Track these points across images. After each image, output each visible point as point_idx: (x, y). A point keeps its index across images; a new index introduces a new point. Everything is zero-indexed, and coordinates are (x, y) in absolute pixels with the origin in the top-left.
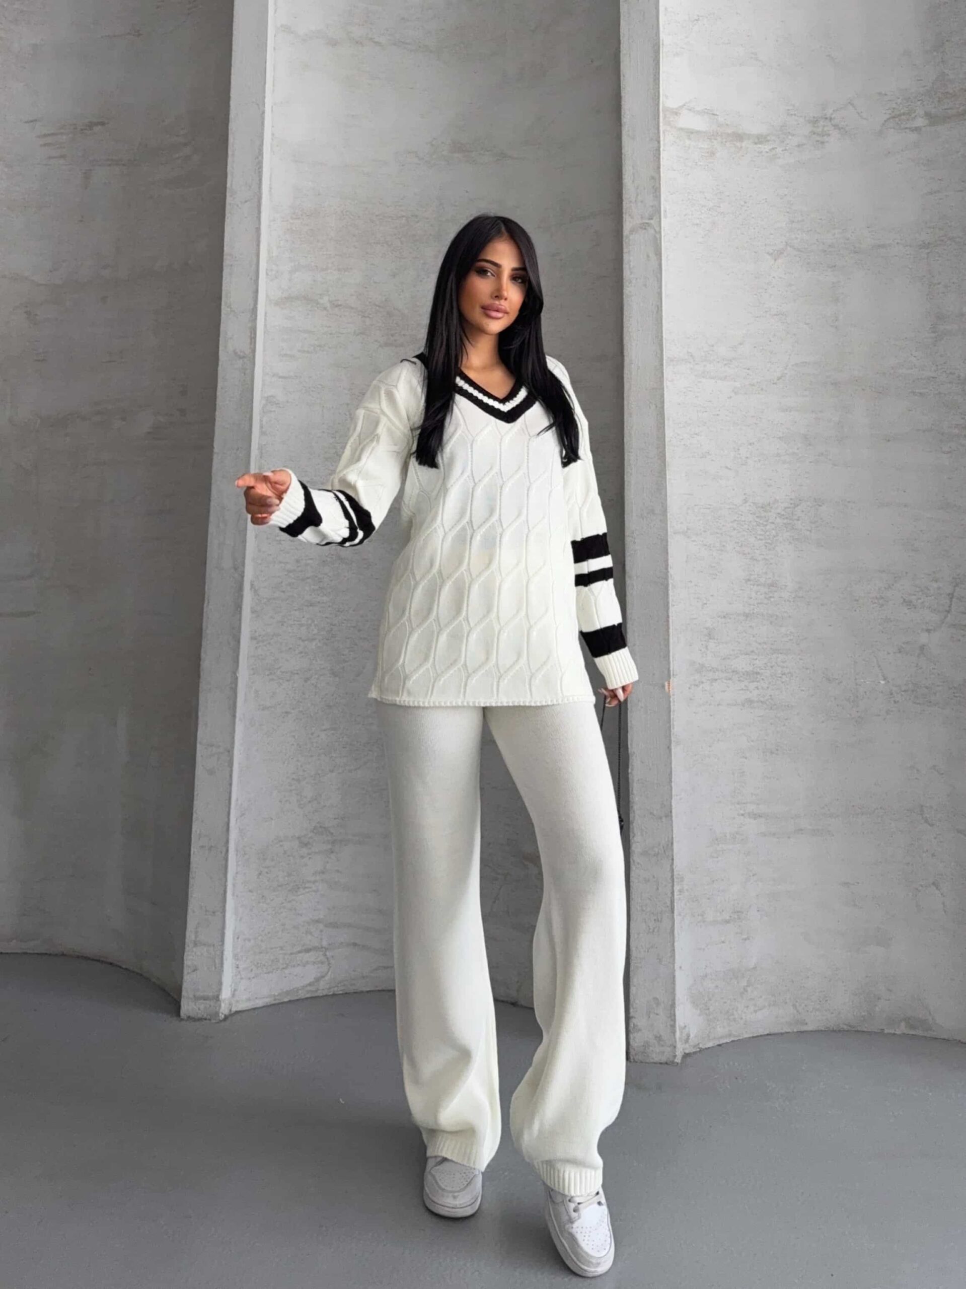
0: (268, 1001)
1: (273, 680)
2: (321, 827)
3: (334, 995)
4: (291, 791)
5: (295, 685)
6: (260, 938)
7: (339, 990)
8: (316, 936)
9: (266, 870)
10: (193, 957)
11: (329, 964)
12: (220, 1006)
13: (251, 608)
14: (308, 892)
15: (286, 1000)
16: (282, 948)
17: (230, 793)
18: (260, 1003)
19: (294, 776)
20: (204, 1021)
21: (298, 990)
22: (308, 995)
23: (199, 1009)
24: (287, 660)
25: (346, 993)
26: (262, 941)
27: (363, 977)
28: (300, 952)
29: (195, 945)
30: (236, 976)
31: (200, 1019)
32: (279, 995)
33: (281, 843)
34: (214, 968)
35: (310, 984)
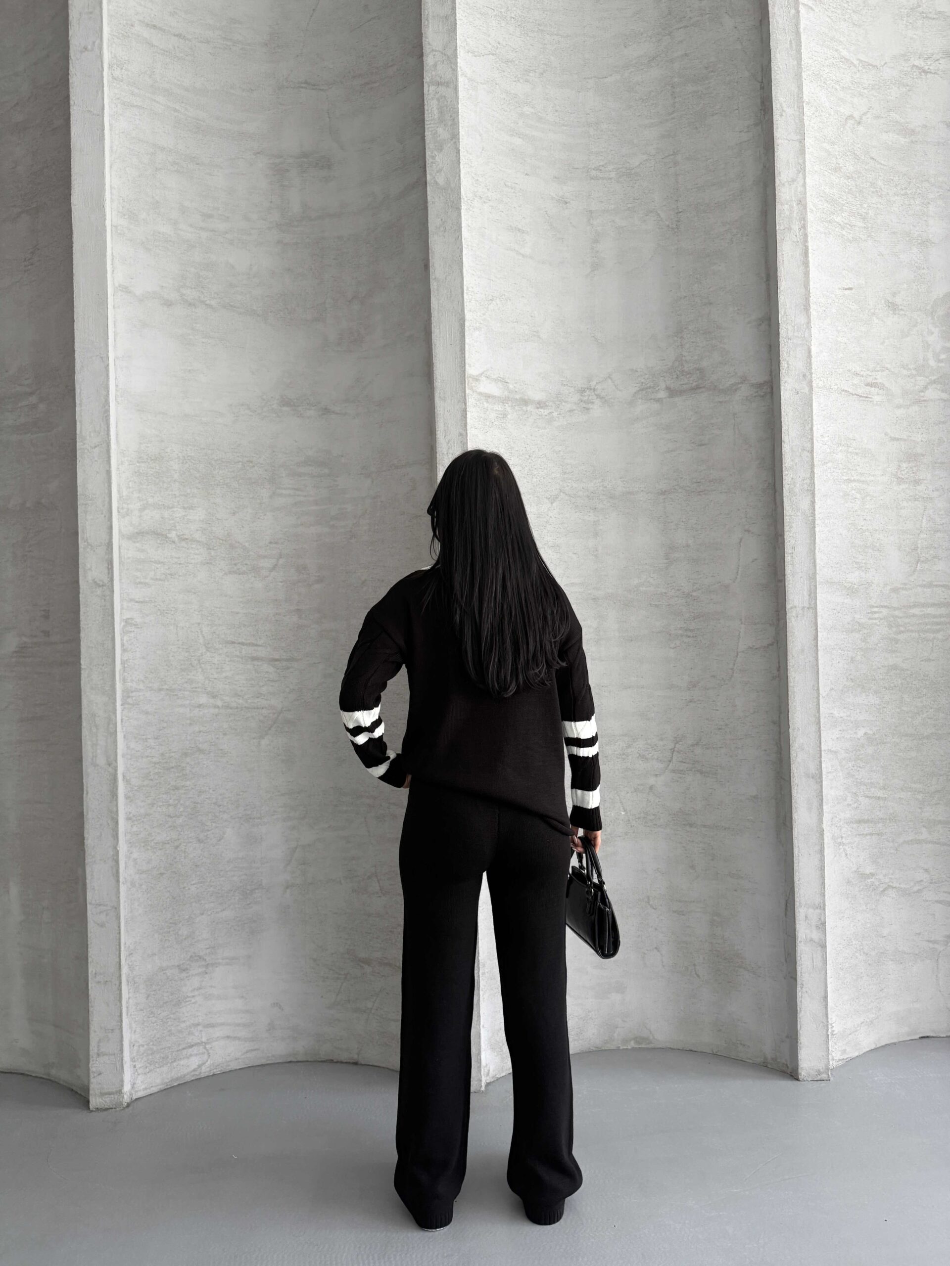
0: (162, 1087)
1: (148, 849)
2: (196, 956)
3: (214, 1075)
4: (169, 932)
5: (167, 852)
6: (151, 1043)
7: (217, 1071)
8: (197, 1035)
9: (153, 993)
10: (96, 1065)
11: (209, 1053)
12: (123, 1097)
13: (125, 795)
14: (189, 1004)
15: (175, 1084)
16: (169, 1048)
17: (120, 939)
18: (155, 1090)
19: (171, 921)
20: (111, 1110)
21: (185, 1076)
22: (193, 1079)
23: (106, 1102)
24: (159, 833)
25: (224, 1073)
26: (153, 1045)
27: (236, 1059)
28: (184, 1049)
29: (98, 1055)
30: (134, 1073)
31: (106, 1109)
32: (171, 1081)
33: (164, 972)
34: (115, 1071)
35: (194, 1070)
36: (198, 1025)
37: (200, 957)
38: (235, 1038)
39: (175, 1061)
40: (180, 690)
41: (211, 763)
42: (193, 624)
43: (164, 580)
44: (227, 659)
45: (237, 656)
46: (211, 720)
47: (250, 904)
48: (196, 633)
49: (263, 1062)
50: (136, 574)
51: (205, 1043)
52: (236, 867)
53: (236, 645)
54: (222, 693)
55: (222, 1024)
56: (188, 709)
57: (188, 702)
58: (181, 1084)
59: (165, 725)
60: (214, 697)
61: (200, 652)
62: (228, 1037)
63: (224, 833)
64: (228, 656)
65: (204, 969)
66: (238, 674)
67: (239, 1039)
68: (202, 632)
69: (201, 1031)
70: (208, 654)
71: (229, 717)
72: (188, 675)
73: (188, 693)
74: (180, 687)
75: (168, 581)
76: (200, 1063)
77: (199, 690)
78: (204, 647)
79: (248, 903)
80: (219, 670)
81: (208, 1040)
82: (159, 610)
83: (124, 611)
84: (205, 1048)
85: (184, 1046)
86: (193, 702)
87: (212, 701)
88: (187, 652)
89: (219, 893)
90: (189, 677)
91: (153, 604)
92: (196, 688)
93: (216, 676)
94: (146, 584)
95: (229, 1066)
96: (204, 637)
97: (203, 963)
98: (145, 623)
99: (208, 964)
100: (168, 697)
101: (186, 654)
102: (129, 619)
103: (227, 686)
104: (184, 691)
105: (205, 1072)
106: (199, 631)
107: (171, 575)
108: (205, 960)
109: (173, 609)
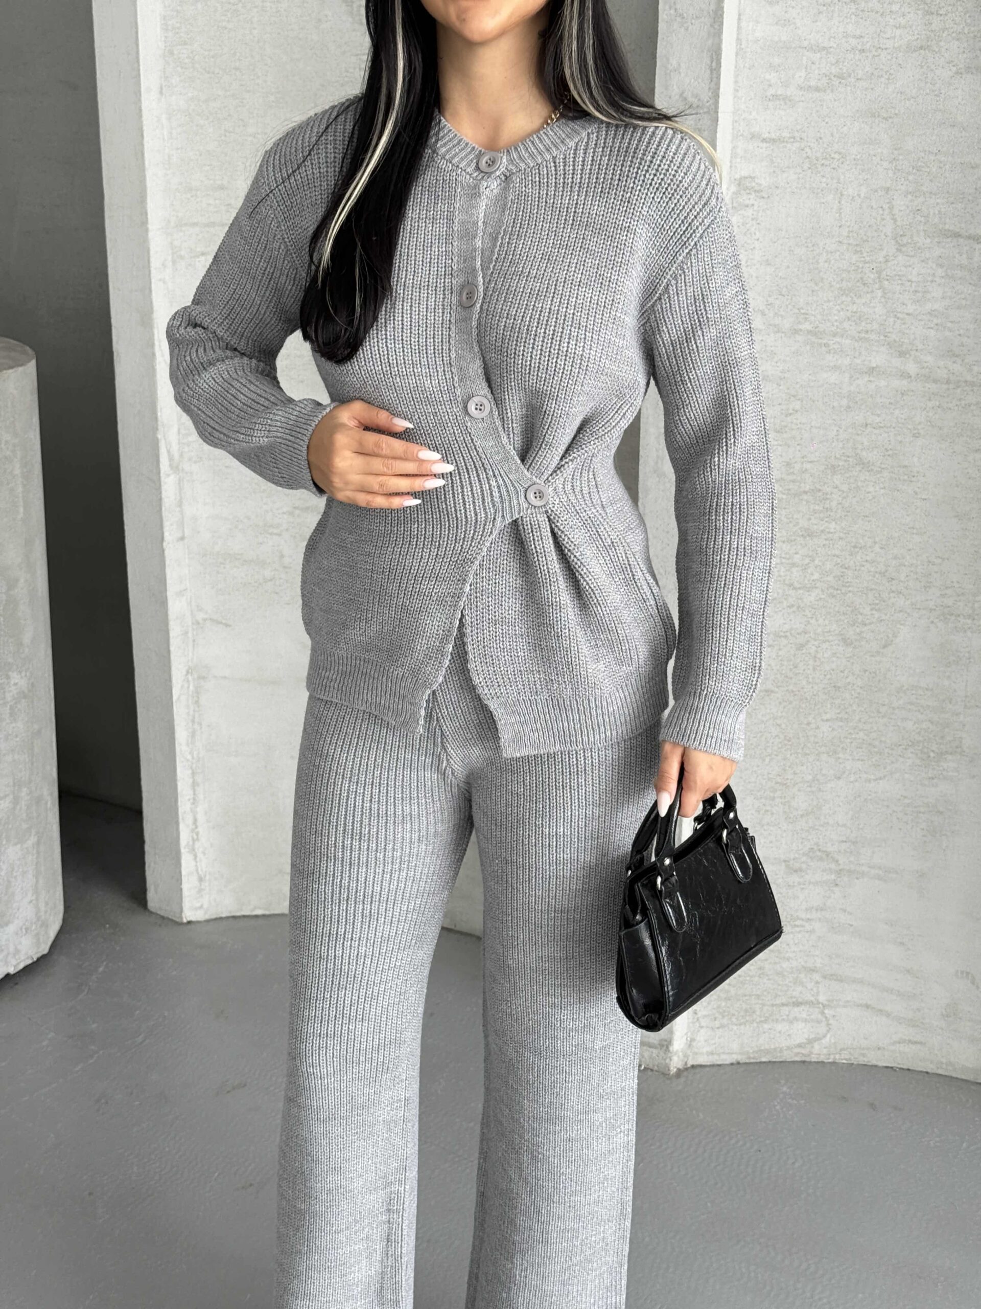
36: (813, 970)
37: (828, 854)
38: (881, 1012)
39: (766, 1021)
40: (835, 335)
41: (882, 491)
42: (876, 191)
43: (825, 91)
44: (940, 272)
45: (961, 267)
46: (891, 403)
47: (933, 779)
48: (881, 212)
49: (931, 1068)
50: (768, 76)
51: (824, 1006)
52: (911, 703)
53: (961, 240)
54: (920, 347)
55: (861, 982)
56: (847, 375)
57: (847, 361)
58: (775, 1062)
59: (797, 405)
60: (902, 354)
61: (884, 253)
62: (867, 1006)
63: (895, 636)
64: (941, 266)
65: (833, 877)
66: (959, 308)
67: (888, 1015)
68: (891, 208)
69: (817, 983)
70: (900, 258)
71: (930, 400)
72: (854, 303)
73: (848, 341)
74: (833, 329)
75: (832, 91)
76: (812, 1036)
77: (873, 336)
78: (893, 242)
79: (930, 776)
80: (920, 295)
81: (829, 1001)
82: (808, 157)
83: (738, 160)
84: (823, 1013)
85: (784, 1000)
86: (858, 361)
87: (897, 362)
88: (856, 252)
89: (874, 747)
90: (855, 308)
91: (797, 145)
92: (867, 332)
93: (911, 308)
94: (786, 99)
95: (864, 1055)
96: (895, 220)
97: (833, 866)
98: (777, 187)
99: (840, 870)
100: (808, 347)
101: (855, 258)
102: (746, 178)
103: (932, 333)
104: (842, 336)
105: (819, 1054)
106: (886, 206)
107: (840, 77)
108: (837, 861)
109: (837, 156)
